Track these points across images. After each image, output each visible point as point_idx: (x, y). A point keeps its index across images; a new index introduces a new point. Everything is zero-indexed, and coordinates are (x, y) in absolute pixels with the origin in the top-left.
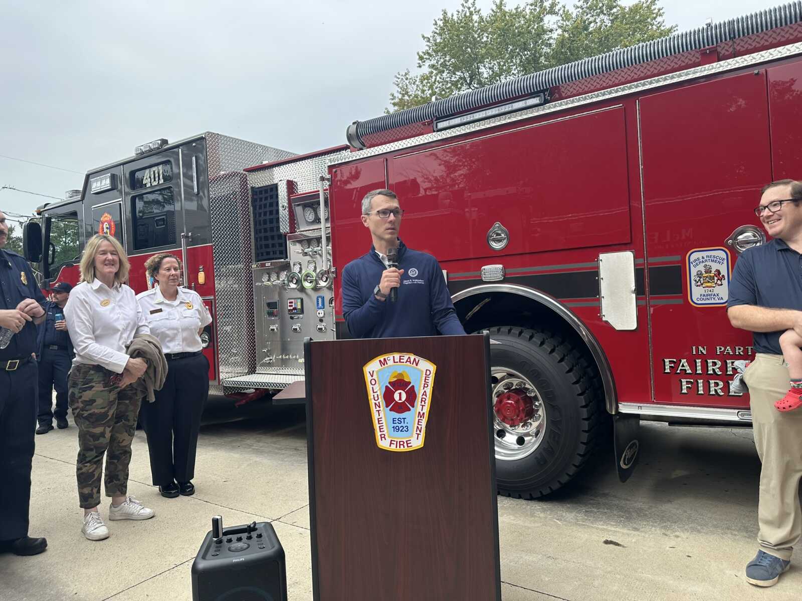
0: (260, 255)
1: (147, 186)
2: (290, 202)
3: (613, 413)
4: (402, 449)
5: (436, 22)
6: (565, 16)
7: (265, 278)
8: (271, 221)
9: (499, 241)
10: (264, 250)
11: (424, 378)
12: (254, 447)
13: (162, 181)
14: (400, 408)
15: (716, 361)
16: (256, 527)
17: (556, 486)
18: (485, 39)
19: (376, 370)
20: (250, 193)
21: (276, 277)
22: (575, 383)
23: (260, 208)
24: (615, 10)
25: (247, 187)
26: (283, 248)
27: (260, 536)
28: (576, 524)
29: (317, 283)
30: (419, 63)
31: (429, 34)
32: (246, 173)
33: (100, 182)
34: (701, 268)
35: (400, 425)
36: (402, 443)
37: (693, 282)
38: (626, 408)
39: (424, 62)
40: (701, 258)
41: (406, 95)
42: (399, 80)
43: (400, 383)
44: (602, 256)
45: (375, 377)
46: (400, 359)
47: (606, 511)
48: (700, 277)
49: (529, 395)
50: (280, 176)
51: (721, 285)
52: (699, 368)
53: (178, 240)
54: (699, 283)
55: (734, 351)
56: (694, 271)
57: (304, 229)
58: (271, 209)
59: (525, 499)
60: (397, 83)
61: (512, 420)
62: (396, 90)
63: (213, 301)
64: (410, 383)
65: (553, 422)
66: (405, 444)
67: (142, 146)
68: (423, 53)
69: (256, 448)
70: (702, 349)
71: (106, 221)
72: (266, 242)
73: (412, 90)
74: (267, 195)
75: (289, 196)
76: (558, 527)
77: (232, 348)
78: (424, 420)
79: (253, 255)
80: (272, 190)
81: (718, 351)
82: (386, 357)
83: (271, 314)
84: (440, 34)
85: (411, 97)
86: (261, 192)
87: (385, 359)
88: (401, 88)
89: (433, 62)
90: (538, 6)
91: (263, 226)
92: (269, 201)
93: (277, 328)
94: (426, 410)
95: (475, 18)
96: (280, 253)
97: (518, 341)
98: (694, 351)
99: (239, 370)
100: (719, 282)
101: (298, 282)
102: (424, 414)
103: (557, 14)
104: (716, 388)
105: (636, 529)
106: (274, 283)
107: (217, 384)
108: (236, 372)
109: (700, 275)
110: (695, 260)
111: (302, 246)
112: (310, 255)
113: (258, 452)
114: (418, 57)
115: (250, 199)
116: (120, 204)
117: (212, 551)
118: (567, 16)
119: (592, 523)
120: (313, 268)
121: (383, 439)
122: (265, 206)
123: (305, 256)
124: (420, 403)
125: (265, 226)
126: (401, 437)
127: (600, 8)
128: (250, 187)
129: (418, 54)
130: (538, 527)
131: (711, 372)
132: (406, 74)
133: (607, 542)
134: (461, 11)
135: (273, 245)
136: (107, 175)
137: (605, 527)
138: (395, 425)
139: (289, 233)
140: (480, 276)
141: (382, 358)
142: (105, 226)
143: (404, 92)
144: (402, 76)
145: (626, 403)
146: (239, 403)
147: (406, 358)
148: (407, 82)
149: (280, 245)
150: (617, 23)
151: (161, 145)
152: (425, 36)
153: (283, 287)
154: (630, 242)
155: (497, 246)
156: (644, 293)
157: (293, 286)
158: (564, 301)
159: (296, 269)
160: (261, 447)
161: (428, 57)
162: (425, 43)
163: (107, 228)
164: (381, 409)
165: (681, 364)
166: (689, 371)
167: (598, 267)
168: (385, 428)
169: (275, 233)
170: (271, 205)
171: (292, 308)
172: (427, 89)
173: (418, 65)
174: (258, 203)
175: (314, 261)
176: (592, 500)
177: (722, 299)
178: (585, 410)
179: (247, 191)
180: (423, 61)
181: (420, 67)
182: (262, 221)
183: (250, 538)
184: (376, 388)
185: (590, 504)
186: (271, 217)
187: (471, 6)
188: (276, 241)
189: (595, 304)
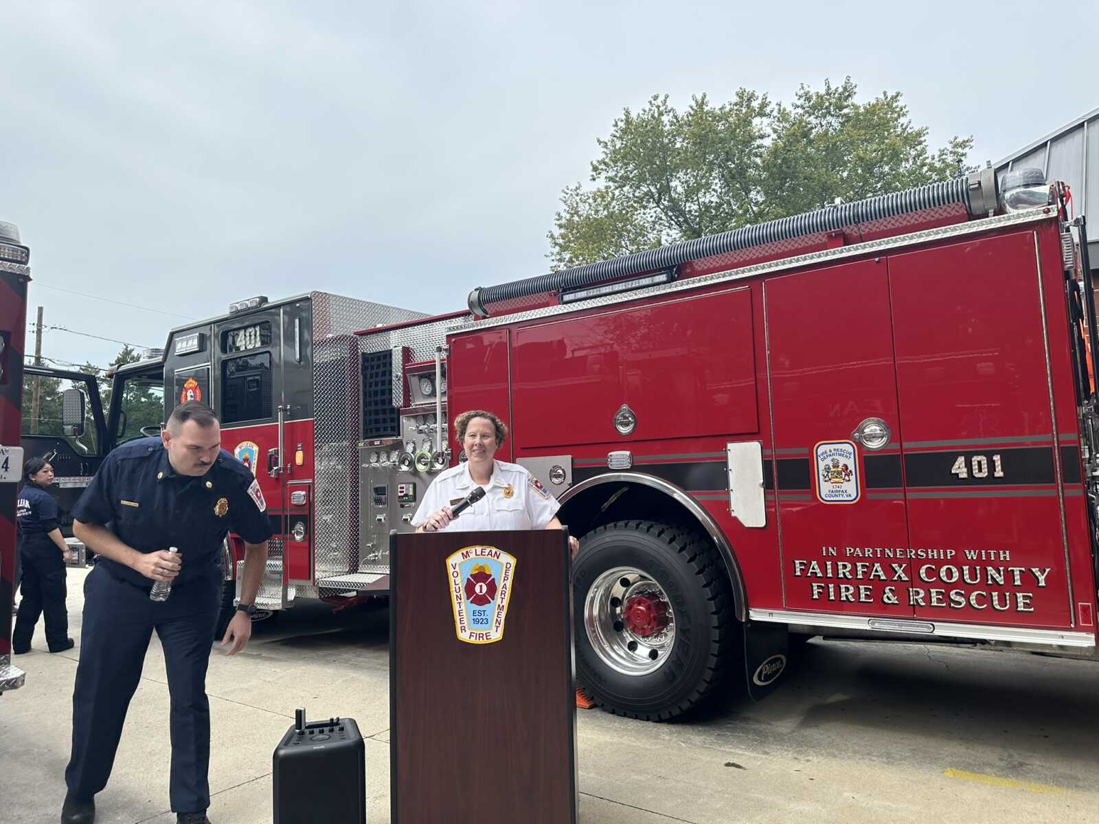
0: (369, 431)
1: (241, 349)
2: (405, 372)
3: (744, 620)
4: (481, 642)
5: (616, 122)
6: (781, 116)
7: (373, 459)
8: (383, 393)
9: (627, 425)
10: (373, 426)
11: (504, 571)
12: (351, 663)
13: (258, 345)
14: (481, 600)
15: (846, 563)
16: (340, 722)
17: (686, 705)
18: (678, 145)
19: (458, 562)
20: (361, 360)
21: (385, 457)
22: (705, 586)
23: (371, 377)
24: (846, 111)
25: (357, 352)
26: (395, 424)
27: (342, 729)
28: (702, 747)
29: (432, 466)
30: (593, 176)
31: (606, 138)
32: (357, 336)
33: (185, 343)
34: (829, 462)
35: (479, 618)
36: (481, 635)
37: (821, 477)
38: (758, 615)
39: (600, 173)
40: (828, 451)
41: (575, 216)
42: (567, 196)
43: (481, 576)
44: (730, 446)
45: (457, 569)
46: (482, 552)
47: (741, 734)
48: (828, 472)
49: (662, 600)
50: (395, 342)
51: (849, 480)
52: (829, 571)
53: (273, 414)
54: (827, 479)
55: (864, 553)
56: (822, 465)
57: (418, 402)
58: (383, 378)
59: (654, 722)
60: (564, 199)
61: (643, 629)
62: (562, 208)
63: (311, 486)
64: (491, 575)
65: (681, 630)
66: (485, 637)
67: (238, 303)
68: (598, 162)
69: (356, 663)
70: (832, 550)
71: (190, 388)
72: (377, 417)
73: (584, 209)
74: (380, 362)
75: (404, 366)
76: (680, 749)
77: (331, 542)
78: (503, 612)
79: (361, 431)
80: (385, 357)
81: (848, 553)
82: (468, 550)
83: (378, 501)
84: (621, 138)
85: (582, 218)
86: (373, 359)
87: (467, 552)
88: (569, 206)
89: (611, 174)
90: (744, 106)
91: (373, 399)
92: (382, 369)
93: (385, 519)
94: (506, 603)
95: (665, 119)
96: (391, 430)
97: (646, 537)
98: (824, 552)
99: (338, 568)
100: (847, 478)
101: (411, 464)
102: (503, 606)
103: (769, 115)
104: (847, 594)
105: (766, 753)
106: (383, 465)
107: (312, 584)
108: (335, 570)
109: (827, 469)
110: (823, 454)
111: (417, 422)
112: (425, 433)
113: (356, 667)
114: (591, 168)
115: (360, 366)
116: (208, 369)
117: (294, 740)
118: (784, 116)
119: (720, 746)
120: (429, 448)
121: (463, 631)
122: (377, 374)
123: (420, 433)
124: (499, 596)
125: (376, 399)
126: (480, 629)
127: (827, 108)
128: (360, 353)
129: (592, 163)
130: (659, 749)
131: (841, 576)
132: (577, 189)
133: (728, 765)
134: (647, 109)
135: (385, 421)
136: (194, 335)
137: (732, 750)
138: (475, 617)
139: (401, 407)
140: (607, 464)
141: (464, 551)
142: (189, 394)
143: (573, 212)
144: (571, 190)
145: (757, 610)
146: (336, 609)
147: (488, 550)
148: (578, 198)
149: (392, 420)
150: (848, 127)
151: (260, 303)
152: (602, 140)
153: (395, 468)
154: (757, 431)
155: (624, 430)
156: (772, 488)
157: (404, 468)
158: (694, 494)
159: (409, 448)
160: (360, 662)
161: (604, 167)
162: (601, 149)
163: (191, 396)
164: (463, 601)
165: (811, 567)
166: (820, 575)
167: (726, 458)
168: (465, 621)
169: (386, 407)
170: (384, 374)
171: (402, 494)
172: (601, 208)
173: (591, 178)
174: (369, 372)
175: (430, 440)
176: (729, 723)
177: (850, 495)
178: (716, 616)
179: (358, 356)
180: (598, 172)
181: (594, 179)
182: (372, 393)
183: (332, 731)
184: (458, 580)
185: (726, 728)
186: (383, 388)
187: (661, 104)
188: (388, 416)
189: (722, 498)
